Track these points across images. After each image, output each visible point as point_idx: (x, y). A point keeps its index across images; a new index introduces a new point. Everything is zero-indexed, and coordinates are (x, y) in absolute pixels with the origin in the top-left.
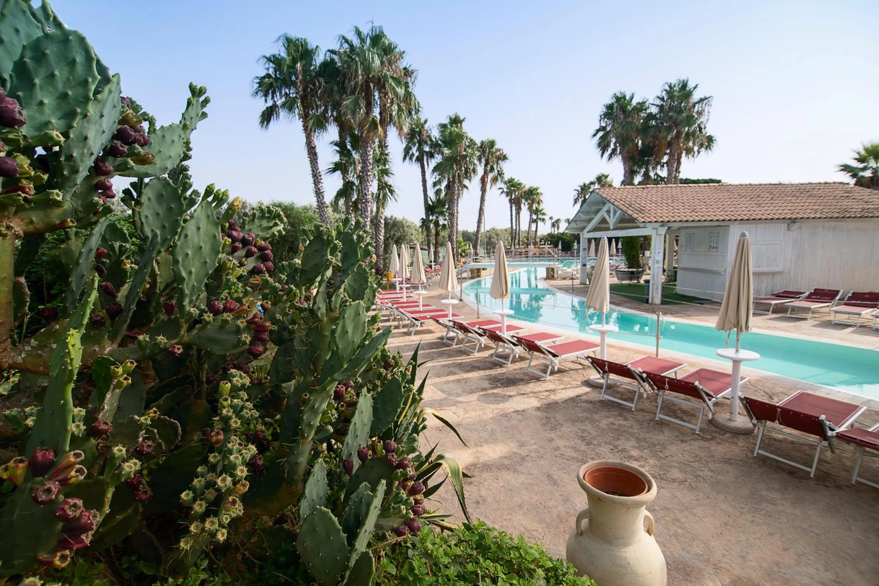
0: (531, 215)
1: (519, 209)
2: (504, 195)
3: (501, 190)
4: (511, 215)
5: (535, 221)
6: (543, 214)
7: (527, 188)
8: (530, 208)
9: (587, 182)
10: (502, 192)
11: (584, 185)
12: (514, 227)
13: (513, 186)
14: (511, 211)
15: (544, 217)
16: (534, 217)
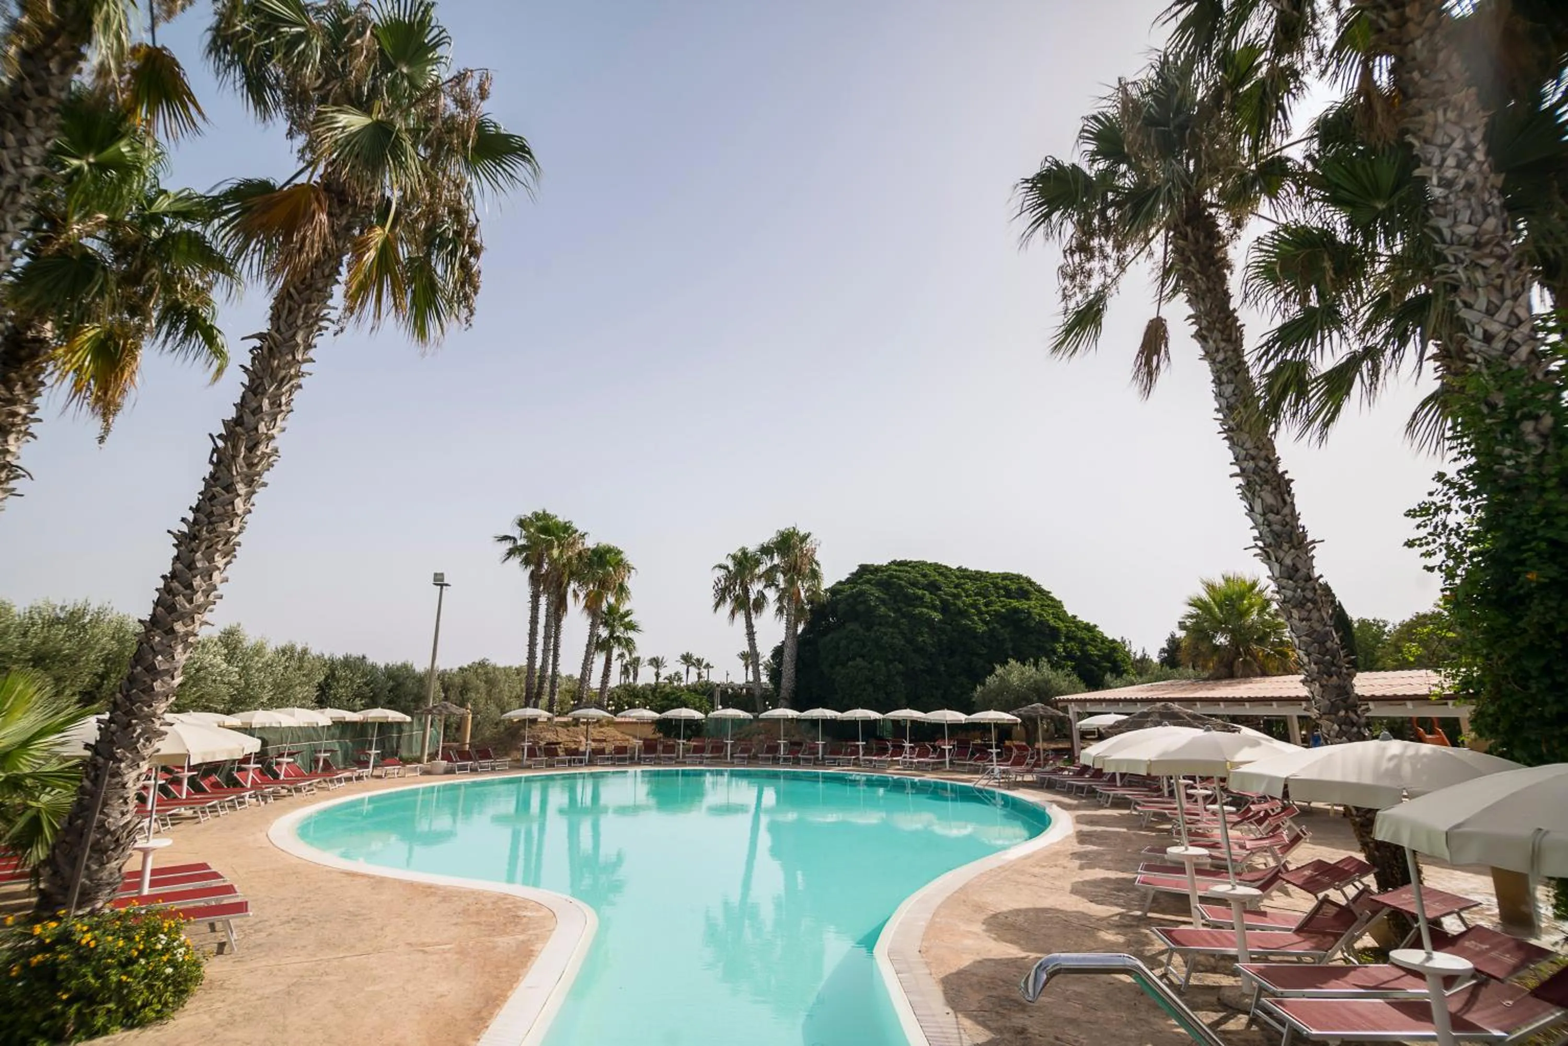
0: (593, 626)
1: (558, 608)
2: (516, 561)
3: (508, 545)
4: (534, 621)
5: (604, 646)
6: (631, 627)
7: (590, 543)
8: (592, 607)
9: (752, 548)
10: (511, 553)
11: (744, 553)
12: (538, 663)
13: (545, 530)
14: (535, 608)
15: (631, 634)
16: (604, 633)
